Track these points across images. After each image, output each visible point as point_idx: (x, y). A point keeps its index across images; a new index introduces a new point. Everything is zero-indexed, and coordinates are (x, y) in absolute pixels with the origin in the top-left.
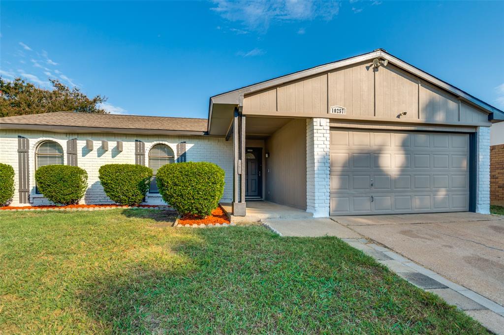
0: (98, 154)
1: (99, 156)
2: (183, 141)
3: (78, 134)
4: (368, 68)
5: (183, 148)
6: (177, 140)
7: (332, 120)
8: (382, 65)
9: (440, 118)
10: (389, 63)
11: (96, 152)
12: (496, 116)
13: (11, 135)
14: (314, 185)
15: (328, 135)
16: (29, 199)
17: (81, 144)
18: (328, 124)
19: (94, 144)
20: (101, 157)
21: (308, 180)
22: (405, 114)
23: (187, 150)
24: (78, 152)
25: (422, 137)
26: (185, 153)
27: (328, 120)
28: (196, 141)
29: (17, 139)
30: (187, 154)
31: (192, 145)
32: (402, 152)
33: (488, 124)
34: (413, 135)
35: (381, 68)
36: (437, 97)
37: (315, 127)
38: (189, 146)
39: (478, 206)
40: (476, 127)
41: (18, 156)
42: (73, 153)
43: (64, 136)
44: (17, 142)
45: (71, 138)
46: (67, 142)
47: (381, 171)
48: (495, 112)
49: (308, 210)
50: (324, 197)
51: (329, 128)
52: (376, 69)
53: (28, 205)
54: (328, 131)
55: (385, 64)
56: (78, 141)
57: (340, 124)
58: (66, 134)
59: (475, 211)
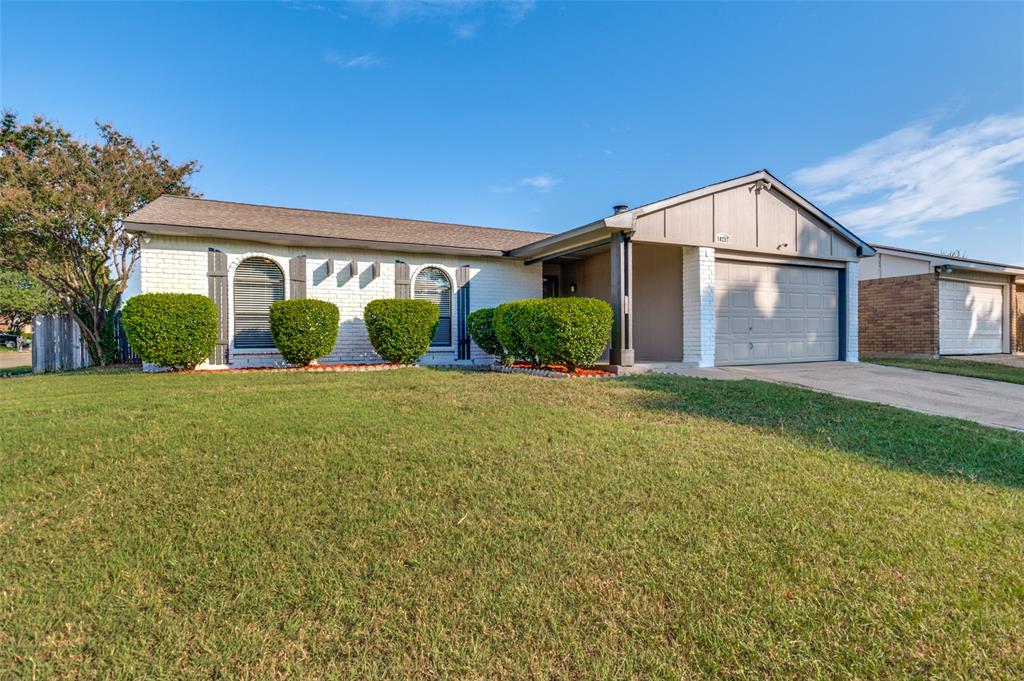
0: (338, 281)
1: (339, 285)
2: (466, 263)
3: (307, 248)
4: (750, 189)
5: (466, 275)
6: (457, 262)
7: (718, 250)
8: (765, 188)
9: (812, 250)
10: (772, 187)
11: (335, 279)
12: (866, 250)
13: (196, 245)
14: (699, 329)
15: (713, 268)
16: (227, 357)
17: (313, 264)
18: (713, 255)
19: (335, 266)
20: (343, 287)
21: (685, 322)
22: (786, 245)
23: (471, 277)
24: (308, 278)
25: (795, 272)
26: (468, 284)
27: (713, 250)
28: (484, 265)
29: (206, 254)
30: (471, 285)
31: (478, 270)
32: (776, 290)
33: (856, 259)
34: (788, 270)
35: (763, 191)
36: (811, 225)
37: (701, 258)
38: (473, 272)
39: (848, 354)
40: (845, 262)
41: (207, 283)
42: (298, 280)
43: (285, 251)
44: (206, 259)
45: (298, 253)
46: (290, 261)
47: (758, 311)
48: (864, 246)
49: (685, 360)
50: (709, 343)
51: (713, 260)
52: (758, 191)
53: (224, 367)
54: (714, 263)
55: (769, 188)
56: (307, 260)
57: (726, 256)
58: (289, 247)
59: (844, 360)
